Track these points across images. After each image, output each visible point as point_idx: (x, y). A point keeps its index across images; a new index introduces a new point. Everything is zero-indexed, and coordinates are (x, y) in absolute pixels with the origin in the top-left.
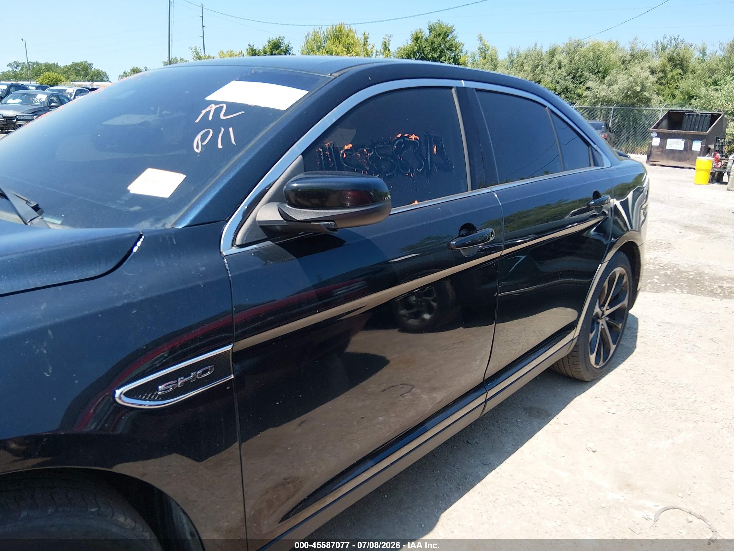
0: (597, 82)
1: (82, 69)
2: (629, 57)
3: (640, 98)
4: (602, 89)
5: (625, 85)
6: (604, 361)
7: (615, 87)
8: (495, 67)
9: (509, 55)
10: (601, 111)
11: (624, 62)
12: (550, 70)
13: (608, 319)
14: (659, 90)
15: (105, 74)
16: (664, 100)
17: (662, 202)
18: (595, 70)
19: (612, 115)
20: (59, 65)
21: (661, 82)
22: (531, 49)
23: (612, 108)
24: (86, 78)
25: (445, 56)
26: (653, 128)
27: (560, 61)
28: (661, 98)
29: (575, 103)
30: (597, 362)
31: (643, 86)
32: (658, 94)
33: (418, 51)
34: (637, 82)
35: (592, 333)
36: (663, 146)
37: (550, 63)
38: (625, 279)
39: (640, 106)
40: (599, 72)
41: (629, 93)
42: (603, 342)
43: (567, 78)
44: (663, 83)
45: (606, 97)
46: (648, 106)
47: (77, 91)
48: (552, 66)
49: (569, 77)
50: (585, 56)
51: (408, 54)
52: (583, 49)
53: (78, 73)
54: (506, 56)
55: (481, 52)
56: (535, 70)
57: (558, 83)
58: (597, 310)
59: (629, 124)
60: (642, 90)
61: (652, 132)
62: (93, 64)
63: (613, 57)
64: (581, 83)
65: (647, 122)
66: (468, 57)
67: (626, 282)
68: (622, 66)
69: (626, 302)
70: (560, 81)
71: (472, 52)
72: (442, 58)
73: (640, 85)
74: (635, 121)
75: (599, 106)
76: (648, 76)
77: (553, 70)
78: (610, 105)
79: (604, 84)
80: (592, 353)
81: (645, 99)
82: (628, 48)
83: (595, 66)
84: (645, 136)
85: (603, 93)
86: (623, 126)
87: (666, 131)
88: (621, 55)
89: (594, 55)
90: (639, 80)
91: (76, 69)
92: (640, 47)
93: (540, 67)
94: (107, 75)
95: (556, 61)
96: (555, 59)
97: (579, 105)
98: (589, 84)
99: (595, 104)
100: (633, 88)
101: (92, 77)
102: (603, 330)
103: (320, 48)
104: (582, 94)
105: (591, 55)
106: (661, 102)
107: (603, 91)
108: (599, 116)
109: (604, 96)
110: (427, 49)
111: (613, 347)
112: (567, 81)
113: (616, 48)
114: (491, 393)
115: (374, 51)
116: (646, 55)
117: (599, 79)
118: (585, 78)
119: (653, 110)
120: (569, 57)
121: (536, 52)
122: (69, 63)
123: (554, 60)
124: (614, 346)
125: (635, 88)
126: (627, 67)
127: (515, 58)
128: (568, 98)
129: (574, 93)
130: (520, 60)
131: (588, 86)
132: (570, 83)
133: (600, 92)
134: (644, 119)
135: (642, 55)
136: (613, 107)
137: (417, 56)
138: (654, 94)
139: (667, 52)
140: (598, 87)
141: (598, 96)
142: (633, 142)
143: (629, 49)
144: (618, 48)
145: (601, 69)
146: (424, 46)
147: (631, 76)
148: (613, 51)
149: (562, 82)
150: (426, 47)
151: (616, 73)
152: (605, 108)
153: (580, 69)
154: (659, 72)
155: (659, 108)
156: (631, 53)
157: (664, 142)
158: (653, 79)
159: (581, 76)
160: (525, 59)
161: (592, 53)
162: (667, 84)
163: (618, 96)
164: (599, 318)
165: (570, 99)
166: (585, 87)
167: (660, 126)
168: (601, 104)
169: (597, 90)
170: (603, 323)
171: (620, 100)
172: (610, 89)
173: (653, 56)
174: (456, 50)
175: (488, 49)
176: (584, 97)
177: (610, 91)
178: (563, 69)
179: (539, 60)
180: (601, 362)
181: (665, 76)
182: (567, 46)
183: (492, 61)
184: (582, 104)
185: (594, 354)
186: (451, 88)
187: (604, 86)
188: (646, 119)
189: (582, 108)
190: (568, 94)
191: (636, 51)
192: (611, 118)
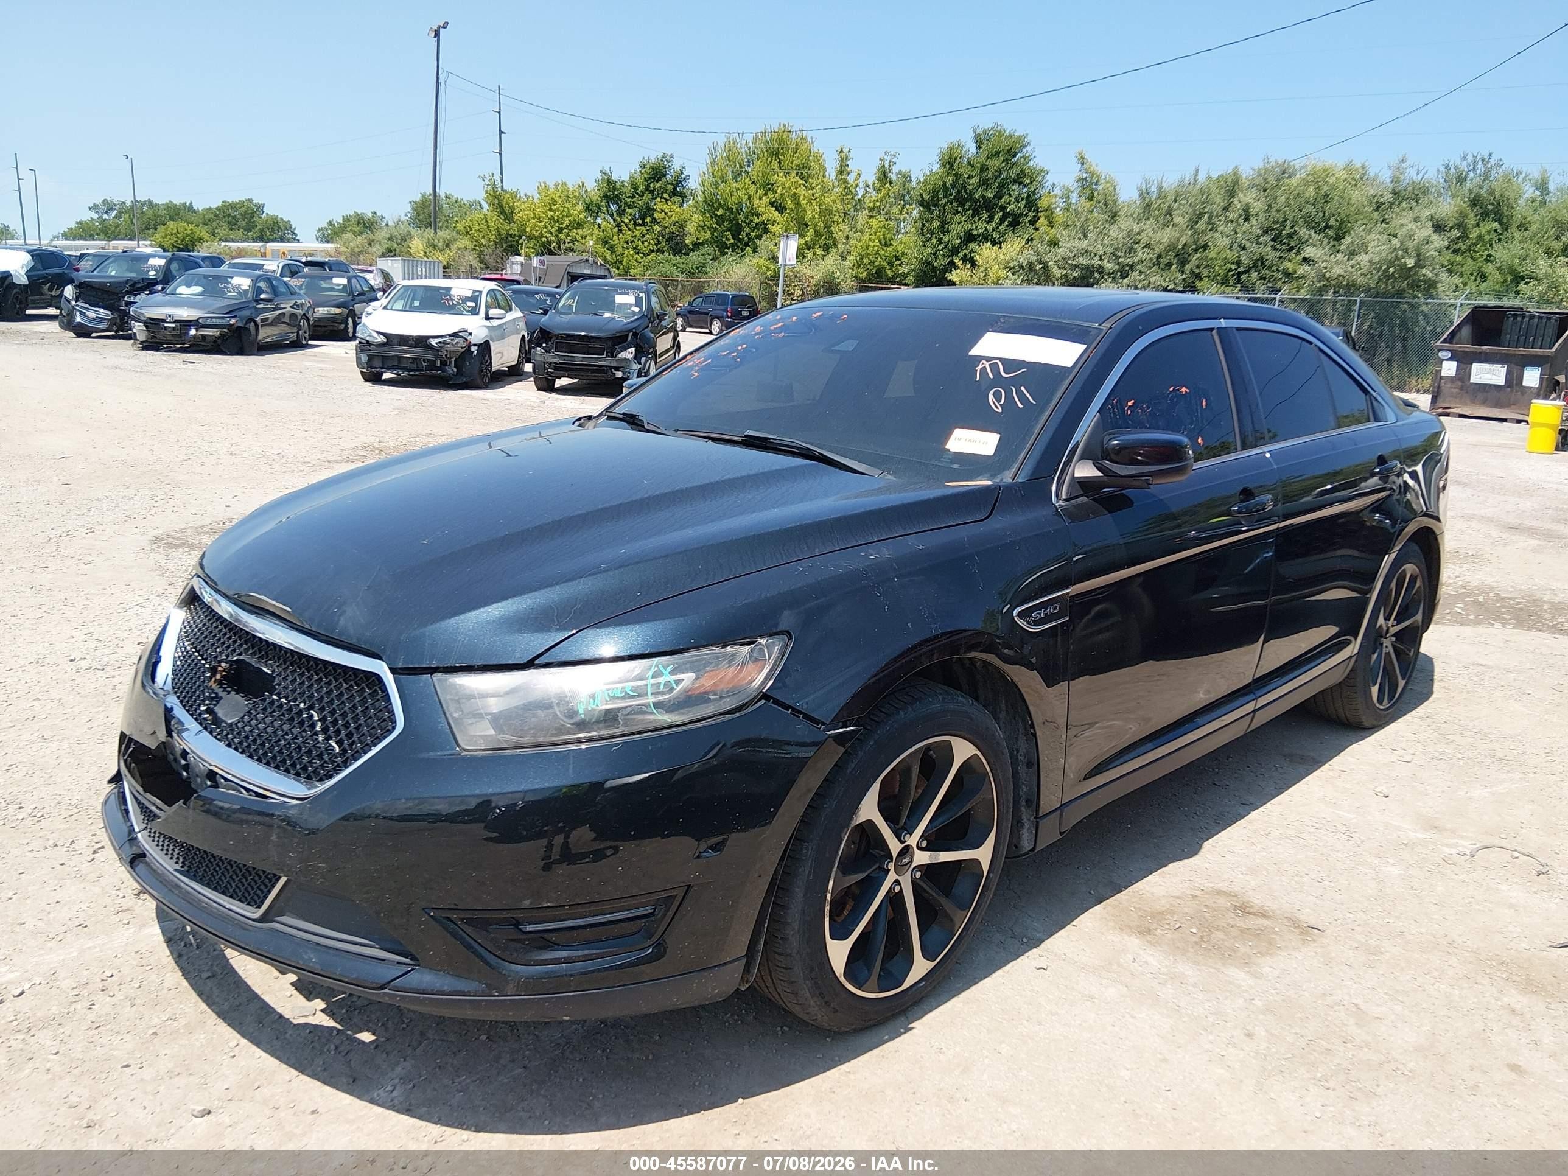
0: (1324, 248)
1: (241, 215)
2: (1388, 197)
3: (1414, 281)
4: (1336, 262)
5: (1384, 255)
6: (1390, 700)
7: (1363, 259)
8: (1112, 218)
9: (1141, 194)
10: (1334, 305)
11: (1378, 207)
12: (1227, 222)
13: (1394, 639)
14: (1452, 264)
15: (288, 226)
16: (1462, 283)
17: (1465, 485)
18: (1319, 223)
19: (1356, 314)
20: (195, 207)
21: (1457, 246)
22: (1186, 182)
23: (1356, 301)
24: (250, 233)
25: (1010, 194)
26: (1441, 343)
27: (1247, 205)
28: (1457, 280)
29: (1280, 291)
30: (1380, 701)
31: (1419, 255)
32: (1450, 272)
33: (954, 186)
34: (1407, 249)
35: (1374, 653)
36: (1463, 375)
37: (1226, 209)
38: (1418, 584)
39: (1415, 297)
40: (1327, 227)
41: (1392, 270)
42: (1388, 674)
43: (1262, 238)
44: (1460, 248)
45: (1344, 277)
46: (1432, 297)
47: (284, 266)
48: (1231, 216)
49: (1266, 238)
50: (1298, 194)
51: (933, 192)
52: (1294, 181)
53: (233, 225)
54: (1135, 196)
55: (1083, 186)
56: (1197, 223)
57: (1244, 248)
58: (1381, 621)
59: (1391, 331)
60: (1419, 264)
61: (1439, 350)
62: (263, 205)
63: (1357, 196)
64: (1291, 249)
65: (1428, 329)
66: (1056, 196)
67: (1419, 587)
68: (1376, 215)
69: (1419, 617)
70: (1248, 245)
71: (1064, 186)
72: (1003, 200)
73: (1414, 254)
74: (1404, 325)
75: (1330, 296)
76: (1429, 236)
77: (1234, 224)
78: (1352, 295)
79: (1338, 252)
80: (1375, 684)
81: (1425, 282)
82: (1386, 177)
83: (1320, 215)
84: (1426, 356)
85: (1337, 271)
86: (1380, 336)
87: (1469, 347)
88: (1372, 192)
89: (1317, 193)
90: (1410, 245)
91: (229, 215)
92: (1411, 175)
93: (1206, 216)
94: (293, 227)
95: (1239, 206)
96: (1236, 201)
97: (1289, 294)
98: (1309, 252)
99: (1321, 291)
100: (1399, 260)
101: (262, 231)
102: (1388, 654)
103: (739, 175)
104: (1295, 272)
105: (1311, 192)
106: (1457, 287)
107: (1338, 267)
108: (1329, 316)
109: (1340, 275)
110: (972, 181)
111: (1402, 683)
112: (1262, 246)
113: (1362, 178)
114: (1262, 701)
115: (861, 185)
116: (1425, 191)
117: (1329, 243)
118: (1300, 239)
119: (1440, 304)
120: (1266, 197)
121: (1198, 187)
122: (215, 203)
123: (1235, 203)
124: (1404, 682)
125: (1403, 260)
126: (1386, 216)
127: (1153, 199)
128: (1264, 279)
129: (1277, 270)
130: (1164, 203)
131: (1307, 256)
132: (1269, 249)
133: (1332, 268)
134: (1422, 323)
135: (1416, 192)
136: (1358, 299)
137: (951, 195)
138: (1442, 272)
139: (1467, 188)
140: (1328, 259)
141: (1327, 275)
142: (1401, 369)
143: (1388, 180)
144: (1365, 178)
145: (1332, 222)
146: (966, 176)
147: (1395, 236)
148: (1356, 185)
149: (1252, 247)
150: (969, 177)
151: (1364, 230)
152: (1343, 300)
153: (1288, 223)
154: (1452, 228)
155: (1453, 301)
156: (1393, 190)
157: (1465, 370)
158: (1439, 241)
159: (1290, 236)
160: (1175, 201)
161: (1312, 189)
162: (1470, 250)
163: (1369, 276)
164: (1381, 637)
165: (1269, 281)
166: (1300, 258)
167: (1457, 337)
168: (1334, 293)
169: (1324, 265)
170: (1387, 643)
171: (1372, 285)
172: (1352, 262)
173: (1440, 195)
174: (1031, 182)
175: (1097, 181)
176: (1298, 278)
177: (1352, 267)
178: (1253, 221)
179: (1204, 203)
180: (1386, 701)
181: (1464, 236)
182: (1260, 175)
183: (1106, 205)
184: (1294, 291)
185: (1377, 686)
186: (1212, 329)
187: (1340, 256)
188: (1428, 323)
189: (1294, 300)
190: (1265, 272)
191: (1404, 184)
192: (1356, 319)
